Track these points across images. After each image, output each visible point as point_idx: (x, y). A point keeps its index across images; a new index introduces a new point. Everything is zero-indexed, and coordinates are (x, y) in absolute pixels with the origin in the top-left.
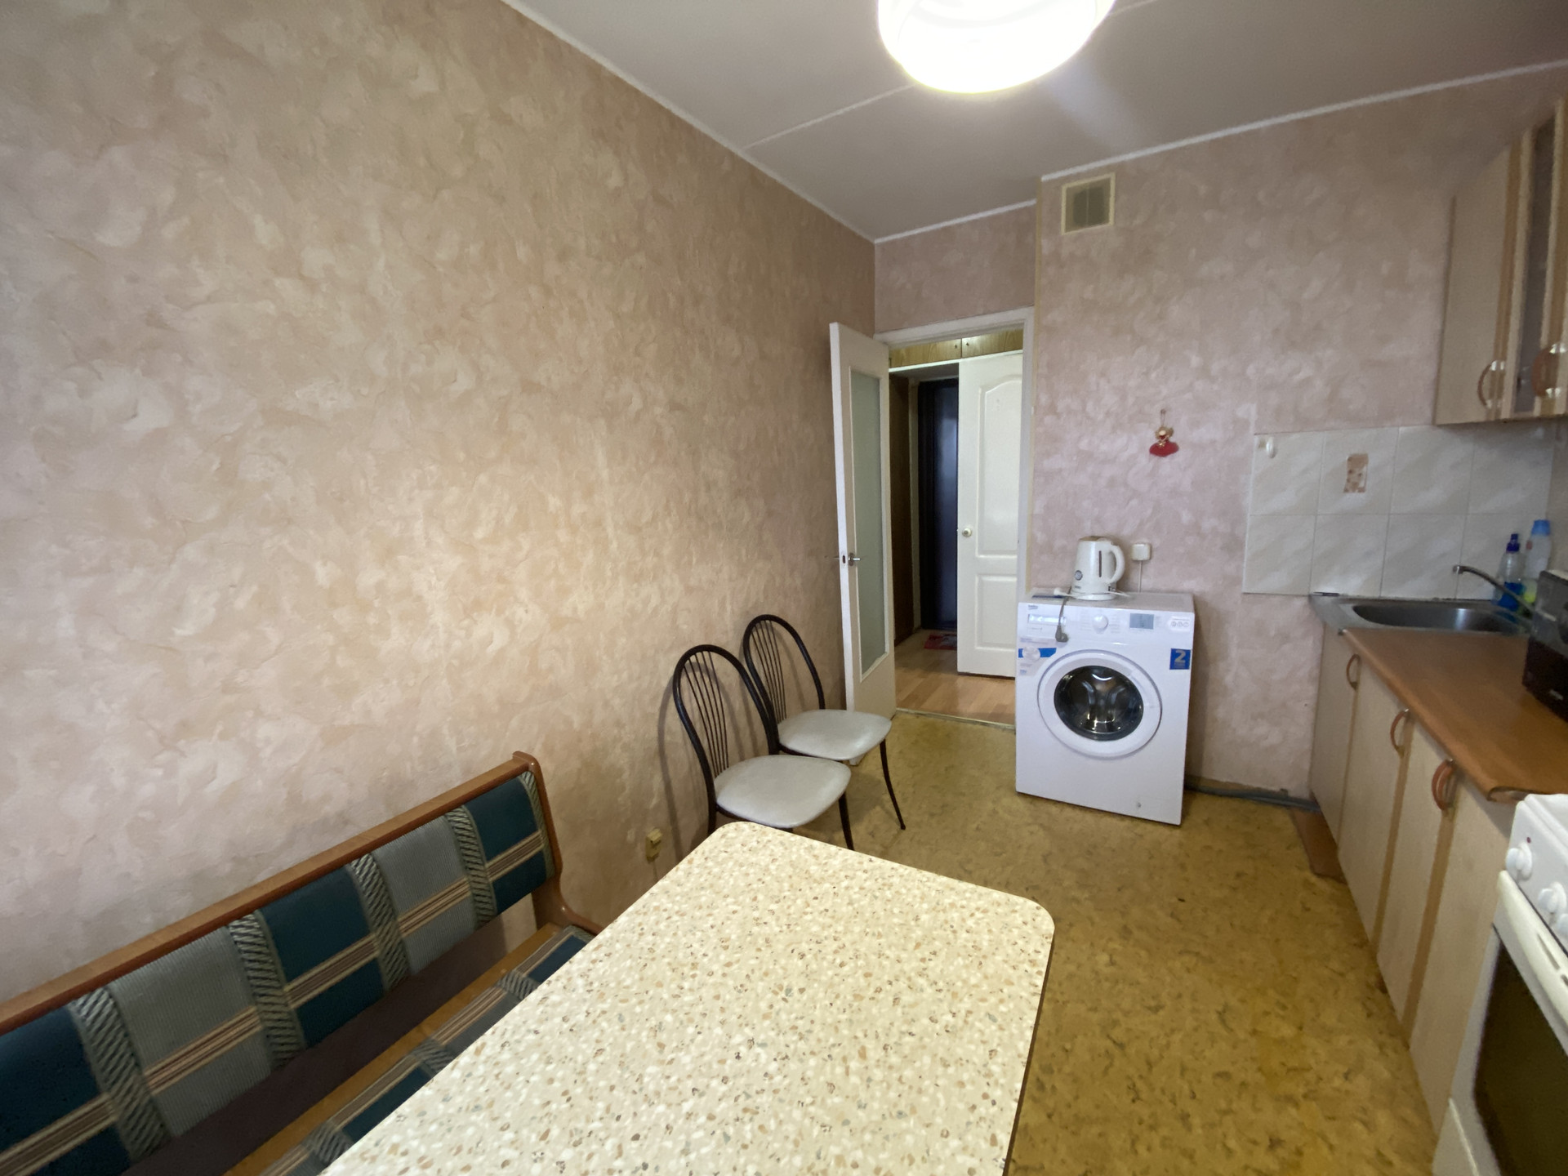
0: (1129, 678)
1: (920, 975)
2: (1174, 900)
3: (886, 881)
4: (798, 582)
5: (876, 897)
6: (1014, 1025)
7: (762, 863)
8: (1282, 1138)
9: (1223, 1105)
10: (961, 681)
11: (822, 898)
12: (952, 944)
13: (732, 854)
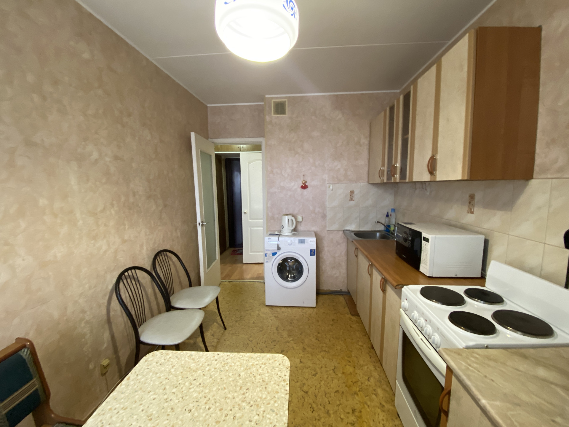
0: (299, 260)
1: (243, 402)
2: (316, 333)
3: (225, 362)
4: (179, 234)
5: (222, 371)
6: (281, 411)
7: (167, 370)
8: (356, 408)
9: (338, 403)
10: (244, 266)
11: (198, 378)
12: (254, 382)
13: (151, 369)
